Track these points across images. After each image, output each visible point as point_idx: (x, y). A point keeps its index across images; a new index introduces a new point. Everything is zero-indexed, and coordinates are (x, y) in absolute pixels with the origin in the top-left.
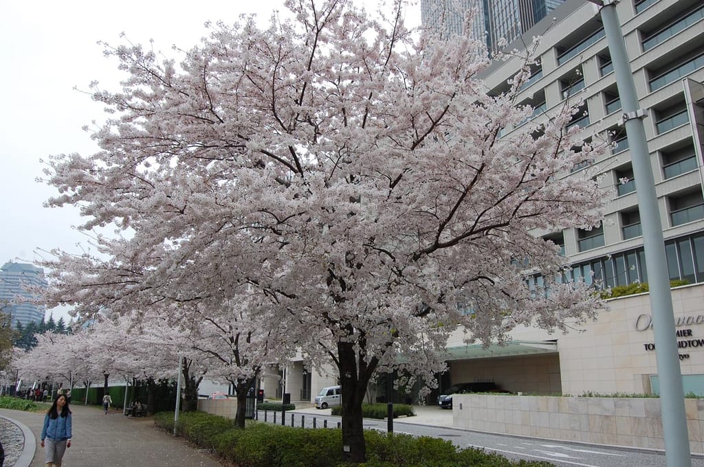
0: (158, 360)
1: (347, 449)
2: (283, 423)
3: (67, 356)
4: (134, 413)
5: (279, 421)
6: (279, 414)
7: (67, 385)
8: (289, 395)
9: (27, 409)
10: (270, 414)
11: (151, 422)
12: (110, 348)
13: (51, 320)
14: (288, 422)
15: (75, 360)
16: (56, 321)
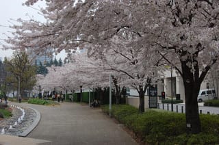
0: (99, 77)
1: (189, 126)
2: (172, 110)
3: (61, 77)
4: (95, 106)
5: (170, 109)
6: (170, 105)
7: (64, 92)
8: (179, 95)
9: (44, 104)
10: (166, 105)
11: (101, 110)
12: (78, 72)
13: (55, 60)
14: (175, 110)
15: (64, 79)
16: (58, 60)
